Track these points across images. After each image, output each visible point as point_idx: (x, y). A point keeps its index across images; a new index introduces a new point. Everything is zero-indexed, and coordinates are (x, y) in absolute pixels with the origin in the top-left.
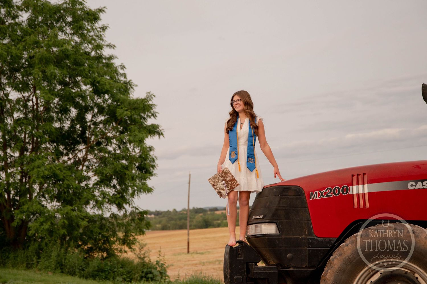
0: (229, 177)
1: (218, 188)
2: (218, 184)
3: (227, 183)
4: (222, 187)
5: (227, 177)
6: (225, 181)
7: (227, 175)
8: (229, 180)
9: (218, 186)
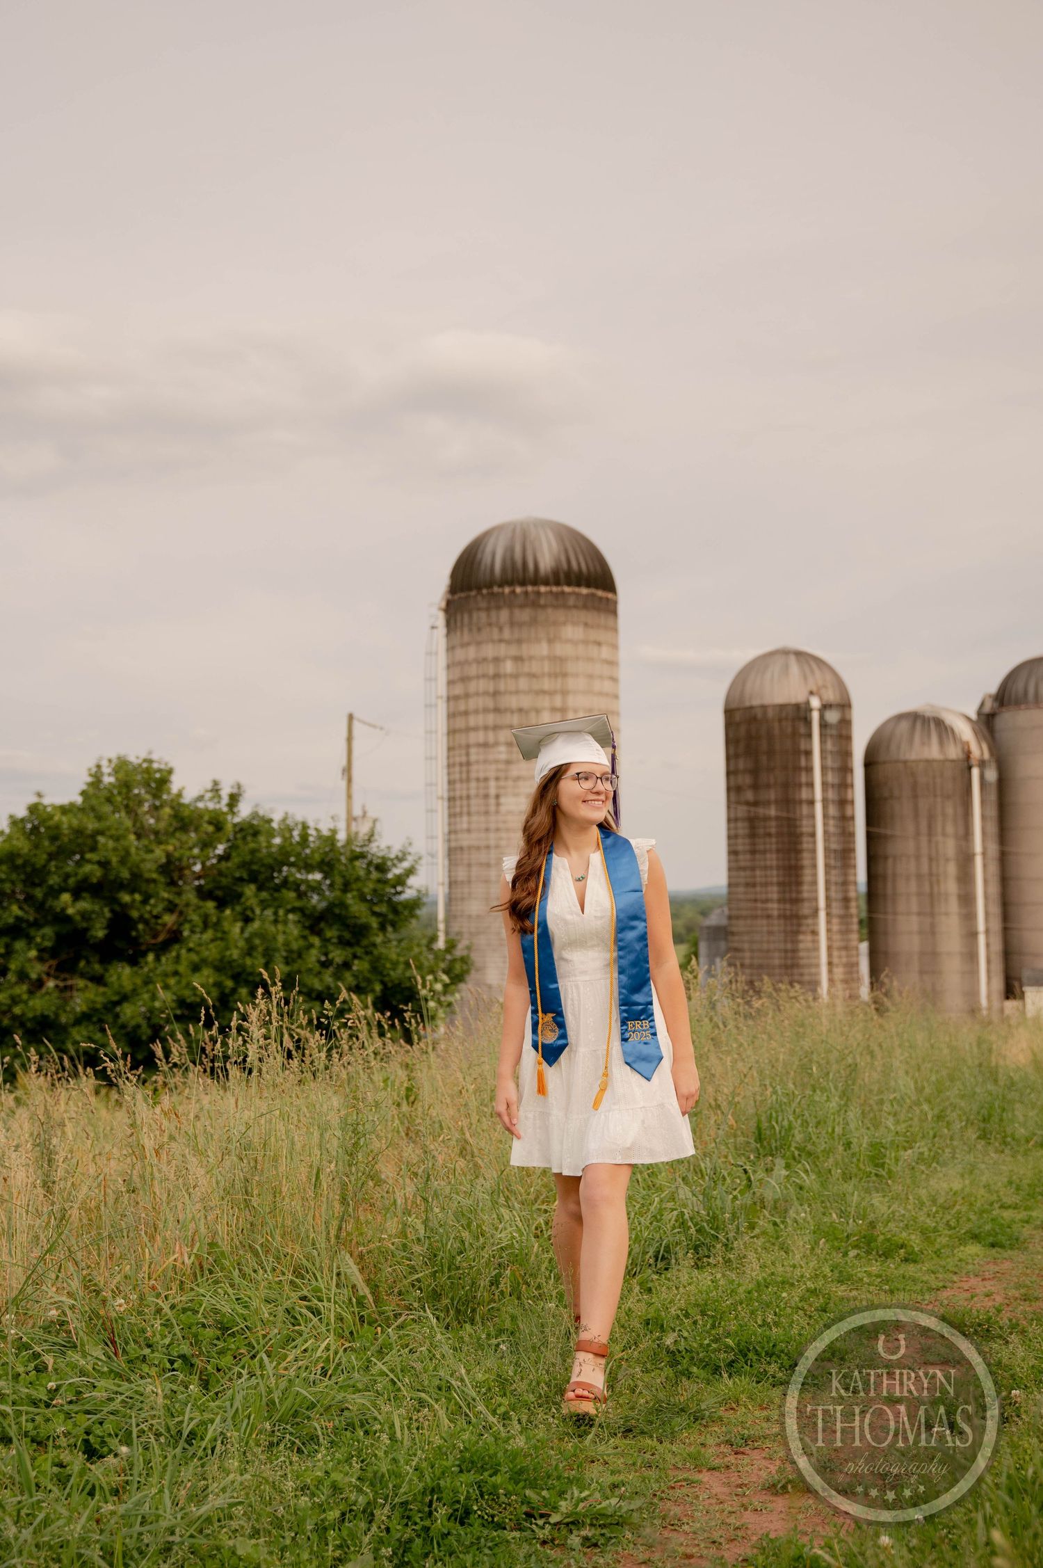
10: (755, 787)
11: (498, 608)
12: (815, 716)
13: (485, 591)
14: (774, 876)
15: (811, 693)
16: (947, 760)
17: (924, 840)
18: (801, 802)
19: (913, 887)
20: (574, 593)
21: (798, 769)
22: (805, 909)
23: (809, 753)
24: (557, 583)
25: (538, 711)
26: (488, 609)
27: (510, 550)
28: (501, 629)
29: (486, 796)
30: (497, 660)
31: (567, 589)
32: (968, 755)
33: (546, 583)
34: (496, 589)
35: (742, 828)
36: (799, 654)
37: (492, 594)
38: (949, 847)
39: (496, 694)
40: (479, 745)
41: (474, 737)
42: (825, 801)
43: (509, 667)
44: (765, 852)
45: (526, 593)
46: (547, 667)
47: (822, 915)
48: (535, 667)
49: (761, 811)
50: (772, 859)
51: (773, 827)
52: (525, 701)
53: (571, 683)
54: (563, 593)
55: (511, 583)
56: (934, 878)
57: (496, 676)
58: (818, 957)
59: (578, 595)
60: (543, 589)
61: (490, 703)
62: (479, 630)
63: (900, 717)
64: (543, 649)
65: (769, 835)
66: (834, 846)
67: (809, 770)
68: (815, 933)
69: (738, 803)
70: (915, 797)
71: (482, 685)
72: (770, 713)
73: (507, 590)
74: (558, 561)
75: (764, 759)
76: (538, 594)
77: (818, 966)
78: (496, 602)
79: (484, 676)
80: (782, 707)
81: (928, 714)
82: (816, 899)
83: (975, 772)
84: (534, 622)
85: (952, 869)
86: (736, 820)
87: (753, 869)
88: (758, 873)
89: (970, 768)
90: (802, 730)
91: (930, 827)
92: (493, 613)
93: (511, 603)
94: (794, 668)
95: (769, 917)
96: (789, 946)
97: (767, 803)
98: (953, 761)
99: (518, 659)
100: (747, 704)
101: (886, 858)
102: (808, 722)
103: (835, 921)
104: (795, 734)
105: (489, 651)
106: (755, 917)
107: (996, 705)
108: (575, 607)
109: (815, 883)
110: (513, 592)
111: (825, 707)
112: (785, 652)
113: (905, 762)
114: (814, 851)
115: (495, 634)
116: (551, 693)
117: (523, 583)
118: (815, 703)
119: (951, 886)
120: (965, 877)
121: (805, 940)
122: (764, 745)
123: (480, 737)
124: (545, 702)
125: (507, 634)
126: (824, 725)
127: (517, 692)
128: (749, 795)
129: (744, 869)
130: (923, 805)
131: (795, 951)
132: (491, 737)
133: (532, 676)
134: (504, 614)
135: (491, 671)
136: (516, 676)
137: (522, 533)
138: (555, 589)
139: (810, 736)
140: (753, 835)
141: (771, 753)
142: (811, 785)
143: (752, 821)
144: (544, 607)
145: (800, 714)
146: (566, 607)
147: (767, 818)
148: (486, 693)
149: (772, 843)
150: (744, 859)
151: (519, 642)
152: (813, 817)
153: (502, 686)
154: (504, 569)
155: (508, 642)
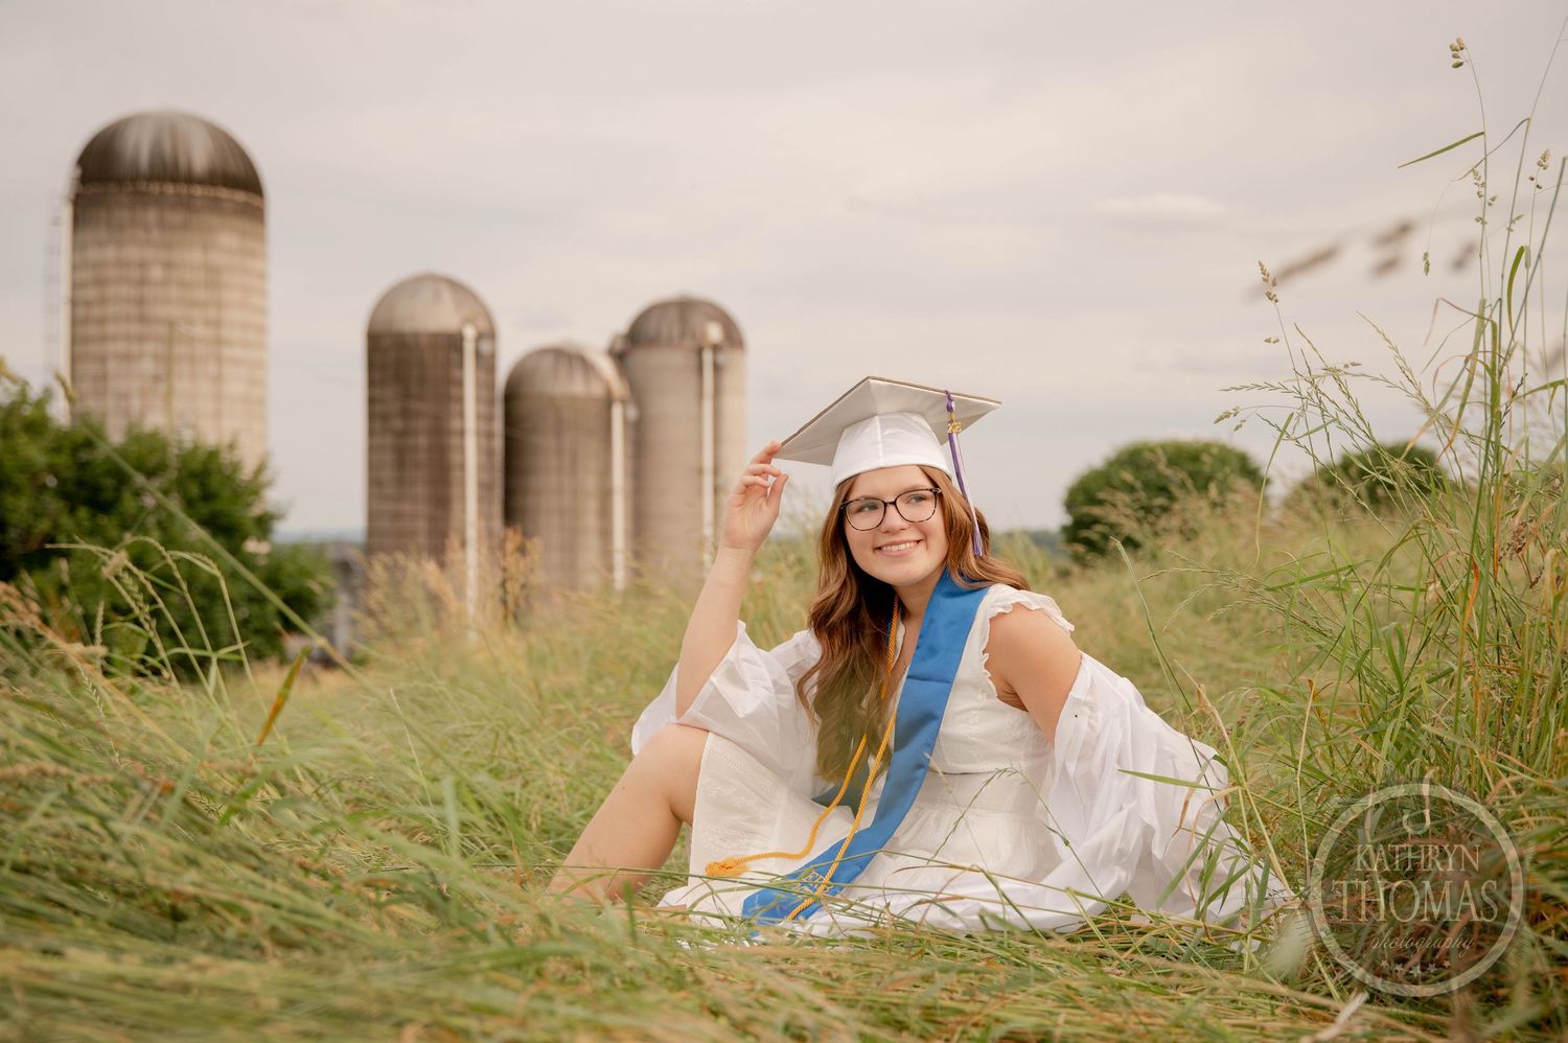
10: (406, 414)
30: (143, 265)
31: (224, 193)
41: (112, 348)
43: (157, 273)
45: (177, 195)
52: (175, 312)
57: (142, 282)
60: (198, 191)
61: (133, 310)
64: (195, 256)
73: (155, 188)
76: (191, 196)
85: (592, 505)
93: (160, 201)
99: (168, 265)
105: (133, 253)
111: (480, 337)
118: (470, 333)
120: (605, 513)
123: (120, 347)
125: (156, 235)
126: (478, 355)
128: (397, 424)
132: (134, 348)
134: (151, 215)
135: (135, 274)
136: (165, 283)
137: (170, 126)
138: (211, 192)
139: (461, 364)
151: (169, 246)
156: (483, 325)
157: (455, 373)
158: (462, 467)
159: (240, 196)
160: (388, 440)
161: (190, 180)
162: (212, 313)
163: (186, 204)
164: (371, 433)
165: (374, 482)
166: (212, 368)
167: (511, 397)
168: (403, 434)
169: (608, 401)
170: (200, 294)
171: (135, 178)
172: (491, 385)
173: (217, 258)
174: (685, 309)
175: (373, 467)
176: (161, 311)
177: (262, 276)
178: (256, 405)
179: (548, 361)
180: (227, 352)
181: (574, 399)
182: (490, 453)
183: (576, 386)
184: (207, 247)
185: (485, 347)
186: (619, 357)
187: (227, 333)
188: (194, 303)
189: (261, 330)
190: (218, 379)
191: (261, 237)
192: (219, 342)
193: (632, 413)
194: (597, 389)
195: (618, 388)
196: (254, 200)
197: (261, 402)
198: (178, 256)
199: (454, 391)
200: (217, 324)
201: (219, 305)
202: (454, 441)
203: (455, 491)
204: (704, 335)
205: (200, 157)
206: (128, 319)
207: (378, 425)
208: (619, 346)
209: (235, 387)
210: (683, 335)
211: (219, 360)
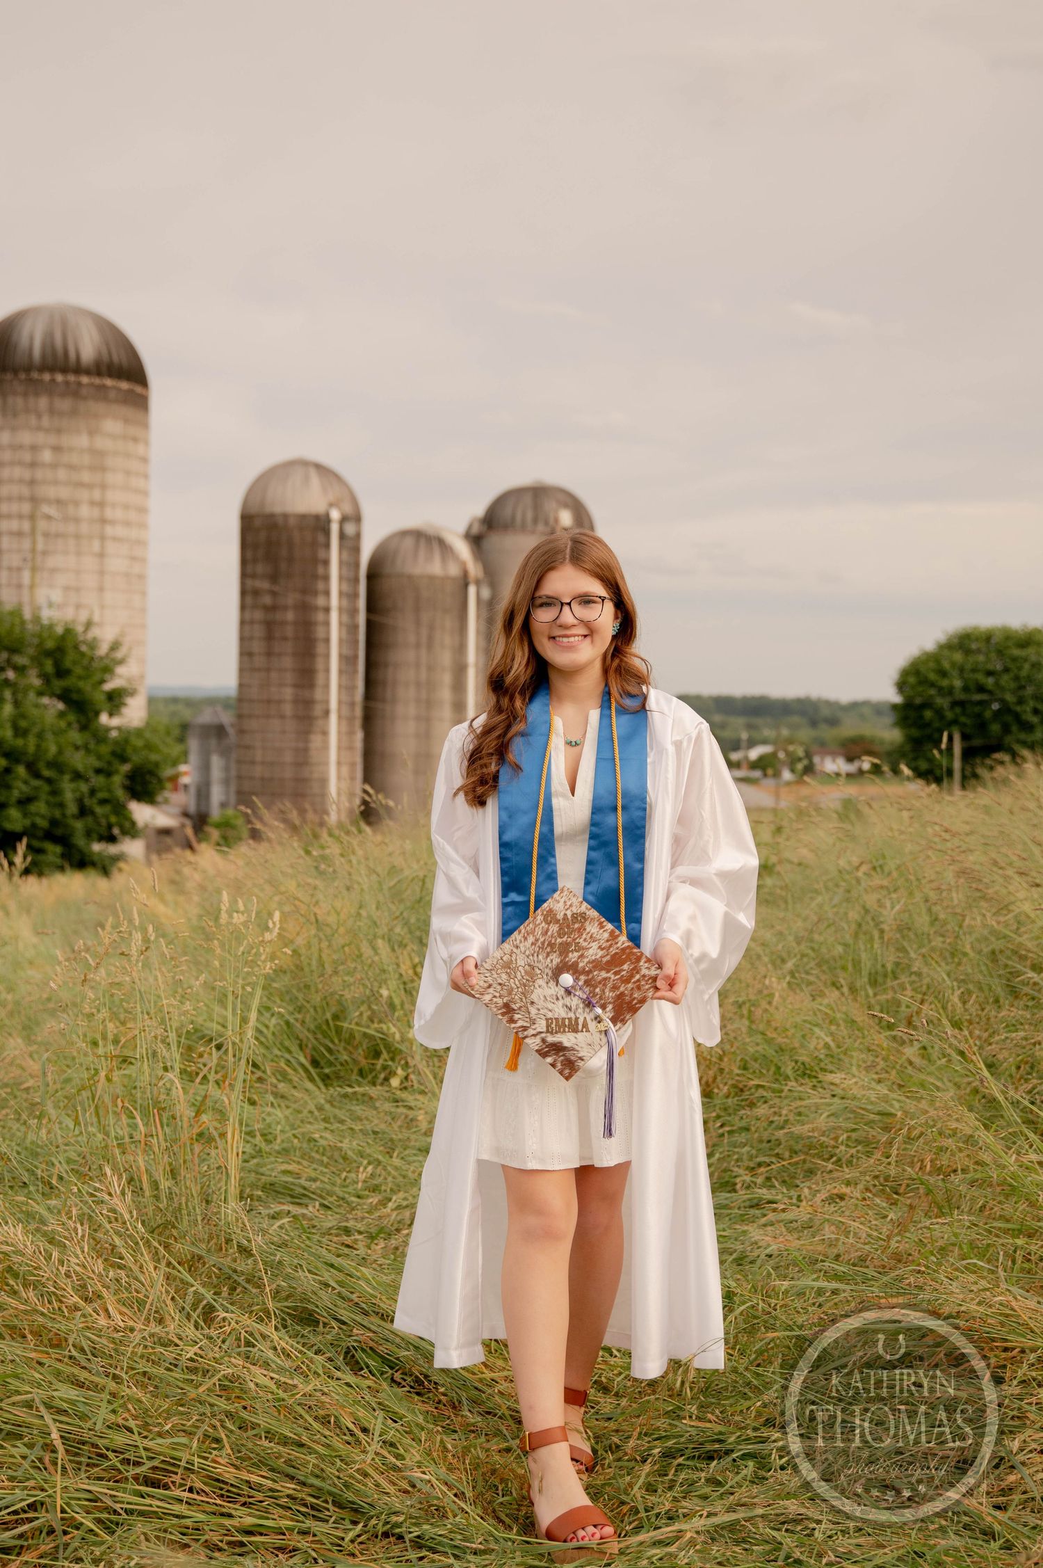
0: (595, 945)
1: (541, 1025)
2: (534, 997)
3: (587, 983)
4: (560, 1012)
5: (579, 948)
6: (573, 969)
7: (581, 930)
8: (597, 965)
9: (533, 1011)
11: (37, 394)
12: (335, 528)
13: (23, 376)
14: (289, 678)
15: (331, 505)
16: (446, 578)
17: (424, 652)
18: (316, 608)
19: (412, 692)
20: (115, 388)
21: (315, 577)
22: (318, 710)
23: (326, 563)
24: (99, 373)
25: (77, 503)
26: (25, 395)
27: (49, 336)
28: (39, 416)
29: (19, 586)
30: (34, 448)
31: (109, 382)
32: (465, 574)
33: (88, 372)
34: (35, 375)
35: (258, 631)
36: (318, 467)
37: (31, 380)
38: (446, 658)
39: (32, 482)
40: (11, 533)
42: (340, 609)
43: (47, 456)
44: (280, 655)
45: (67, 383)
46: (86, 460)
47: (334, 718)
48: (74, 459)
49: (278, 616)
50: (288, 662)
51: (289, 631)
52: (64, 493)
53: (110, 478)
54: (104, 386)
55: (52, 369)
56: (431, 686)
57: (33, 465)
58: (327, 757)
59: (119, 390)
60: (85, 380)
61: (25, 491)
62: (15, 415)
63: (404, 534)
64: (83, 441)
65: (285, 639)
66: (345, 652)
67: (327, 578)
68: (325, 733)
69: (254, 607)
70: (417, 609)
71: (17, 472)
72: (292, 522)
73: (47, 377)
74: (100, 353)
75: (283, 566)
76: (79, 384)
77: (326, 764)
78: (35, 387)
79: (20, 463)
80: (303, 517)
81: (431, 532)
82: (327, 702)
83: (472, 590)
84: (74, 413)
85: (447, 678)
86: (252, 622)
87: (268, 670)
88: (274, 675)
89: (466, 585)
90: (321, 538)
91: (430, 639)
92: (31, 400)
93: (50, 390)
94: (315, 480)
95: (282, 717)
96: (301, 745)
97: (285, 608)
98: (453, 579)
99: (57, 449)
100: (268, 509)
101: (386, 665)
102: (327, 533)
103: (344, 723)
104: (314, 544)
105: (26, 438)
106: (268, 717)
107: (485, 528)
108: (116, 401)
109: (327, 686)
110: (53, 380)
111: (344, 519)
112: (304, 463)
113: (410, 577)
114: (327, 656)
115: (33, 420)
116: (90, 486)
117: (65, 370)
118: (335, 515)
119: (446, 694)
121: (316, 740)
122: (284, 552)
123: (14, 525)
124: (84, 495)
125: (46, 421)
126: (342, 536)
127: (56, 482)
128: (267, 600)
129: (259, 670)
130: (425, 617)
131: (306, 750)
133: (71, 467)
134: (43, 402)
135: (27, 457)
136: (54, 466)
137: (62, 318)
138: (97, 381)
139: (327, 546)
140: (269, 637)
141: (290, 560)
142: (327, 593)
143: (269, 626)
144: (85, 398)
145: (320, 524)
146: (106, 399)
147: (283, 623)
148: (21, 481)
149: (289, 647)
150: (259, 661)
151: (59, 431)
152: (327, 624)
153: (39, 474)
154: (43, 356)
155: (47, 431)
156: (348, 509)
157: (321, 554)
158: (327, 640)
159: (124, 385)
160: (258, 615)
161: (78, 369)
162: (97, 495)
163: (75, 392)
164: (243, 607)
165: (245, 653)
166: (96, 545)
167: (373, 576)
168: (273, 608)
169: (464, 582)
170: (86, 477)
171: (28, 369)
172: (357, 565)
173: (100, 443)
174: (538, 493)
175: (244, 639)
176: (51, 492)
177: (145, 460)
178: (136, 580)
179: (409, 542)
180: (109, 530)
181: (432, 578)
182: (353, 628)
183: (435, 567)
184: (91, 433)
185: (350, 529)
186: (476, 540)
187: (109, 513)
188: (81, 485)
189: (143, 510)
190: (101, 555)
191: (145, 425)
192: (103, 521)
193: (486, 593)
194: (454, 570)
195: (474, 569)
196: (139, 389)
197: (141, 577)
198: (66, 440)
199: (321, 570)
200: (101, 504)
201: (103, 487)
202: (320, 617)
203: (320, 665)
204: (557, 520)
205: (88, 347)
206: (21, 499)
207: (249, 600)
208: (476, 530)
209: (117, 563)
210: (535, 521)
211: (103, 538)
